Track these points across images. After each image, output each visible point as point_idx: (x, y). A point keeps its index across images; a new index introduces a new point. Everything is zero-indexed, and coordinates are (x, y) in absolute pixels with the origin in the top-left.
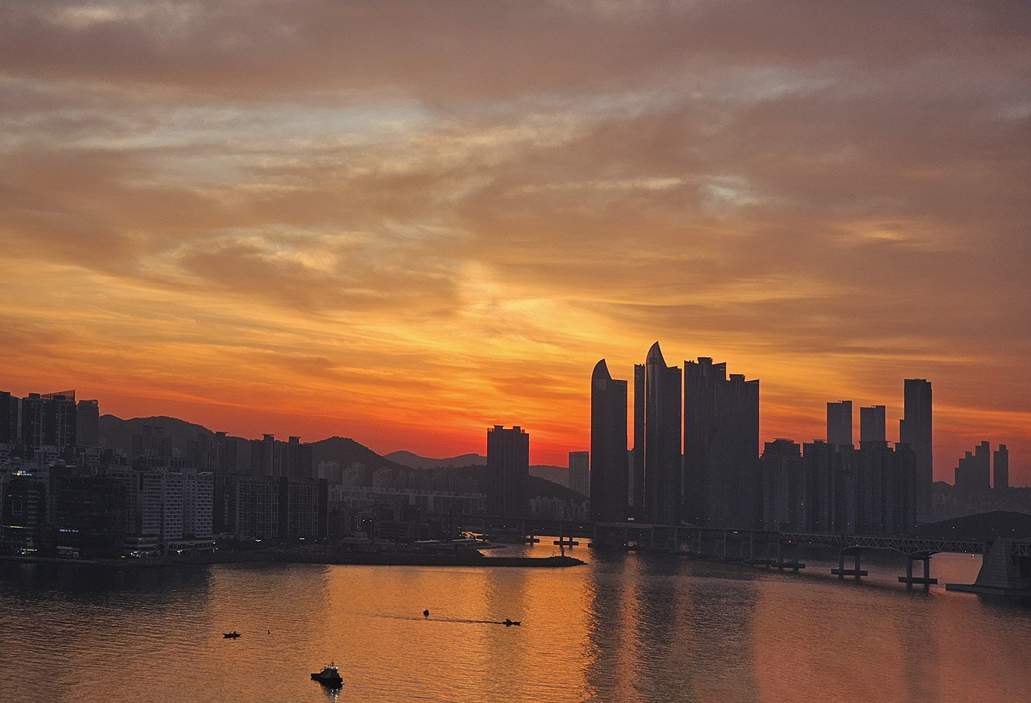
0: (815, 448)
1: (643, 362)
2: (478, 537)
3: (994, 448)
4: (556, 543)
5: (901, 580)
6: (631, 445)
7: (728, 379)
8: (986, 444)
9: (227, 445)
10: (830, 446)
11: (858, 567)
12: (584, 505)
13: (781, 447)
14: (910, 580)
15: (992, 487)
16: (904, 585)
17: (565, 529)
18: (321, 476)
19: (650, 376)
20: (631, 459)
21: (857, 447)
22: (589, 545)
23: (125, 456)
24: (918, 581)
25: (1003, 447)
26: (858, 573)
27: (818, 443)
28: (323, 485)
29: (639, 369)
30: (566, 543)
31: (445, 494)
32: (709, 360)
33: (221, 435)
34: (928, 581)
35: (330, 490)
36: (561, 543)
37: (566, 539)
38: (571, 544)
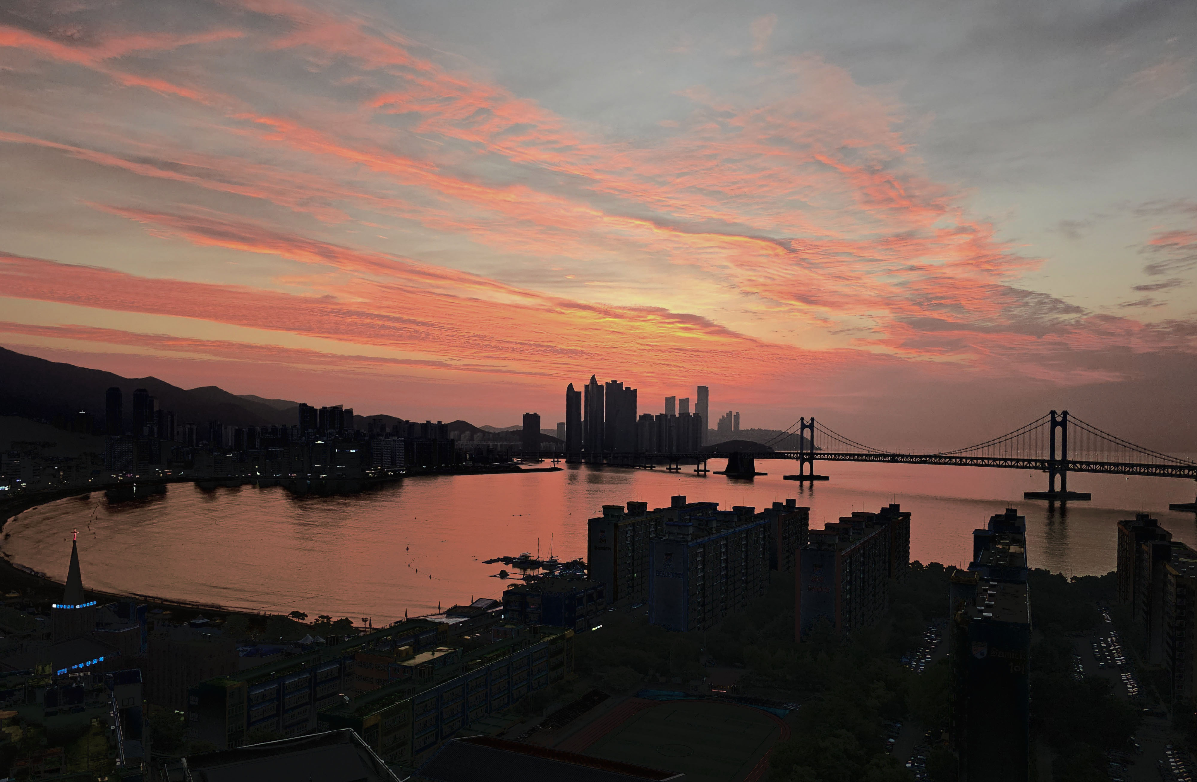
0: (660, 417)
1: (588, 383)
2: (519, 460)
3: (734, 413)
4: (551, 461)
5: (695, 471)
6: (583, 419)
7: (624, 389)
8: (730, 412)
9: (410, 426)
10: (666, 416)
11: (677, 467)
12: (563, 445)
13: (646, 417)
14: (698, 470)
15: (733, 430)
16: (696, 473)
17: (555, 455)
18: (452, 438)
19: (591, 389)
20: (583, 424)
21: (677, 416)
22: (566, 462)
23: (365, 432)
24: (701, 471)
25: (737, 413)
26: (677, 469)
27: (661, 415)
28: (453, 440)
29: (586, 386)
30: (556, 461)
31: (505, 443)
32: (616, 381)
33: (407, 422)
34: (705, 470)
35: (456, 443)
36: (554, 461)
37: (556, 460)
38: (558, 461)
